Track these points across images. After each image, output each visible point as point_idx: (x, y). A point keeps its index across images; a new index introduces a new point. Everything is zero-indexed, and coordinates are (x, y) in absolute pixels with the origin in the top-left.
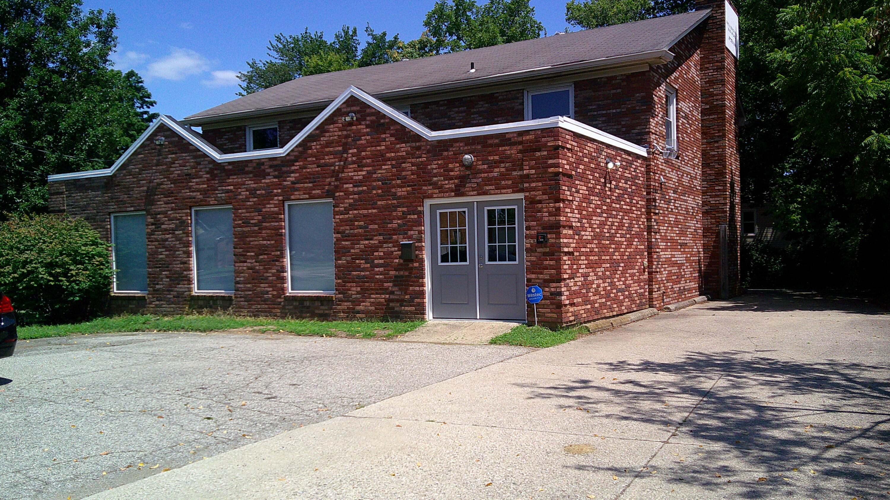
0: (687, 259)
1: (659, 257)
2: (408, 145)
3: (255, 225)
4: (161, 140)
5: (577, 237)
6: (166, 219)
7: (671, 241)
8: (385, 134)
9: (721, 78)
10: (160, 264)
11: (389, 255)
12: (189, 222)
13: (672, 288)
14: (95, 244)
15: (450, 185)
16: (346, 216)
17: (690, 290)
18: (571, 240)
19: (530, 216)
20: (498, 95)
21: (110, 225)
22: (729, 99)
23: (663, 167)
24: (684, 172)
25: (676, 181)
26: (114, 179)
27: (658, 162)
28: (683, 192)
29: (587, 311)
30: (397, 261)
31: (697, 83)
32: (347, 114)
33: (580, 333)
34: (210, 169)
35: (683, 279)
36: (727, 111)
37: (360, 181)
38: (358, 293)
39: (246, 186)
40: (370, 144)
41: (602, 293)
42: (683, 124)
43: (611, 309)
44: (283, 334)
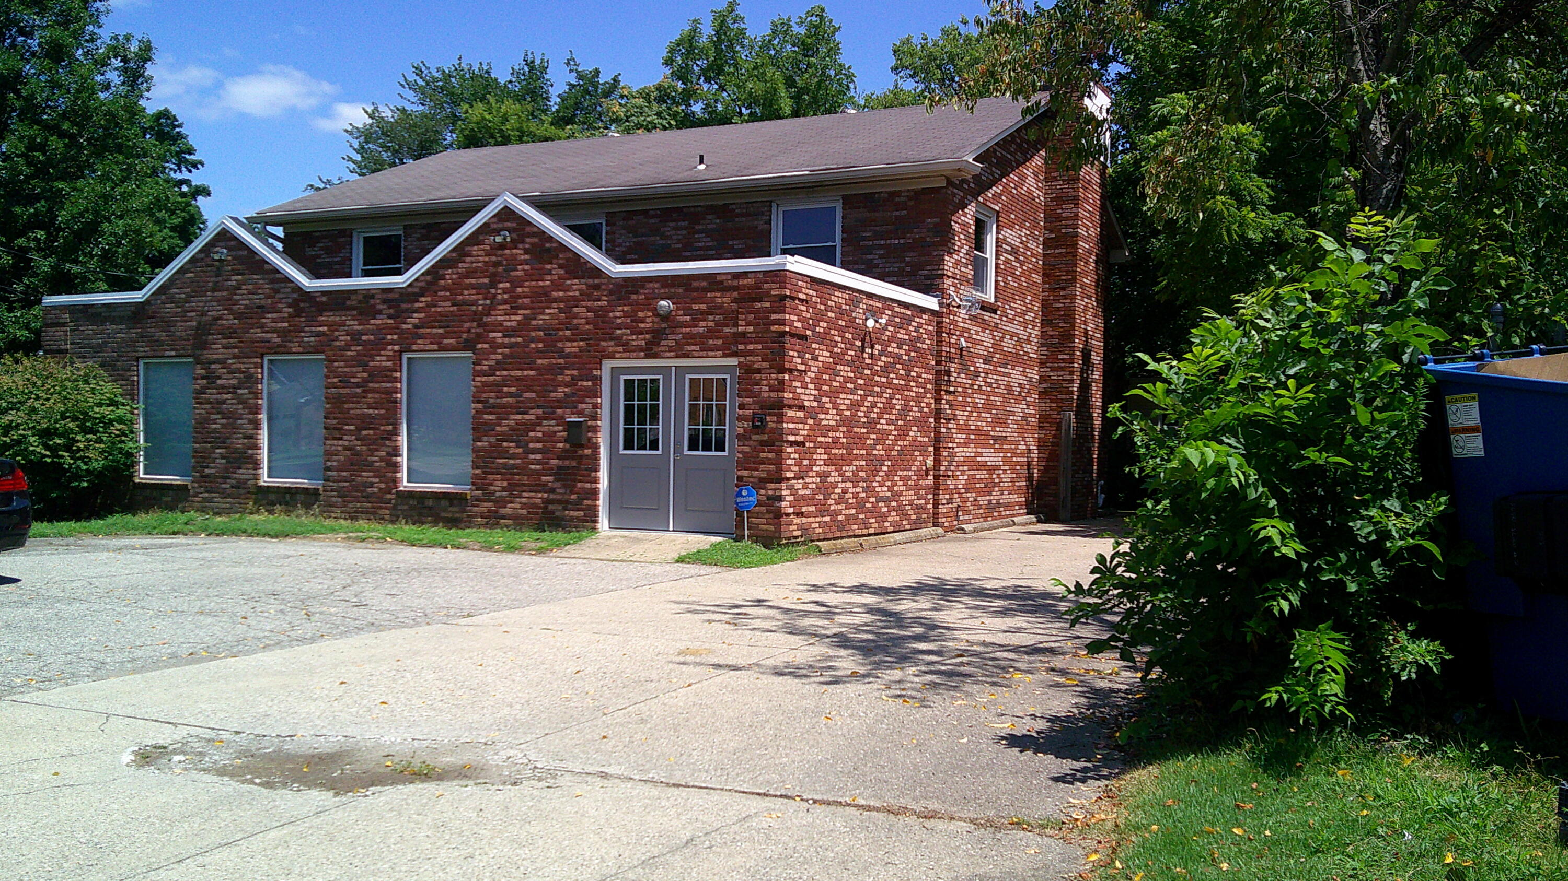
0: (1006, 460)
1: (952, 455)
2: (583, 281)
3: (357, 385)
4: (221, 253)
5: (811, 421)
6: (225, 370)
7: (975, 432)
8: (551, 263)
9: (1073, 194)
10: (213, 437)
11: (550, 436)
12: (260, 376)
13: (975, 500)
14: (113, 403)
15: (638, 341)
16: (492, 378)
17: (1008, 506)
18: (801, 426)
19: (745, 390)
20: (734, 207)
21: (138, 376)
22: (1085, 226)
23: (966, 326)
24: (1005, 333)
25: (990, 345)
26: (147, 307)
27: (956, 318)
28: (1003, 362)
29: (822, 525)
30: (561, 445)
31: (1037, 200)
32: (497, 232)
33: (807, 554)
34: (295, 300)
35: (996, 489)
36: (1081, 243)
37: (513, 329)
38: (504, 489)
39: (346, 328)
40: (529, 276)
41: (851, 501)
42: (1007, 261)
43: (866, 525)
44: (390, 543)
